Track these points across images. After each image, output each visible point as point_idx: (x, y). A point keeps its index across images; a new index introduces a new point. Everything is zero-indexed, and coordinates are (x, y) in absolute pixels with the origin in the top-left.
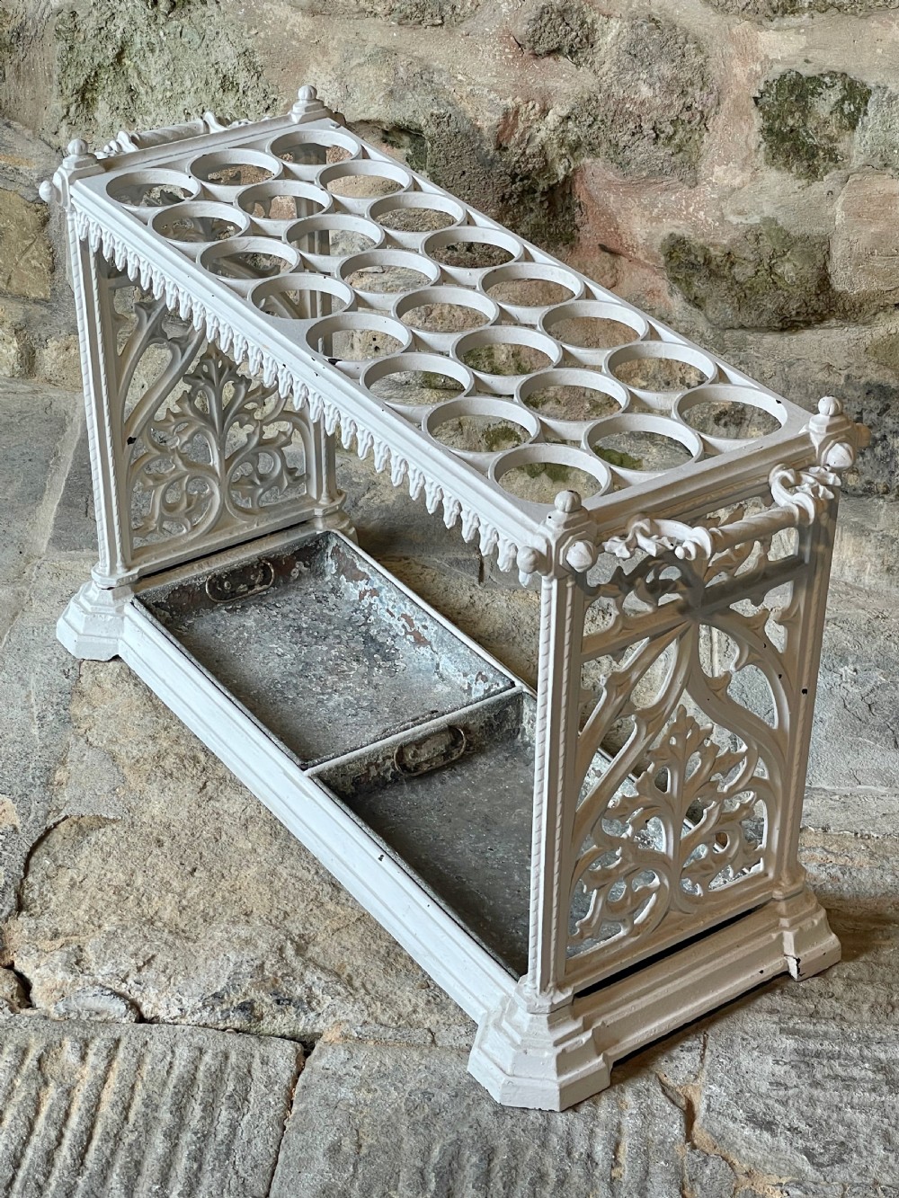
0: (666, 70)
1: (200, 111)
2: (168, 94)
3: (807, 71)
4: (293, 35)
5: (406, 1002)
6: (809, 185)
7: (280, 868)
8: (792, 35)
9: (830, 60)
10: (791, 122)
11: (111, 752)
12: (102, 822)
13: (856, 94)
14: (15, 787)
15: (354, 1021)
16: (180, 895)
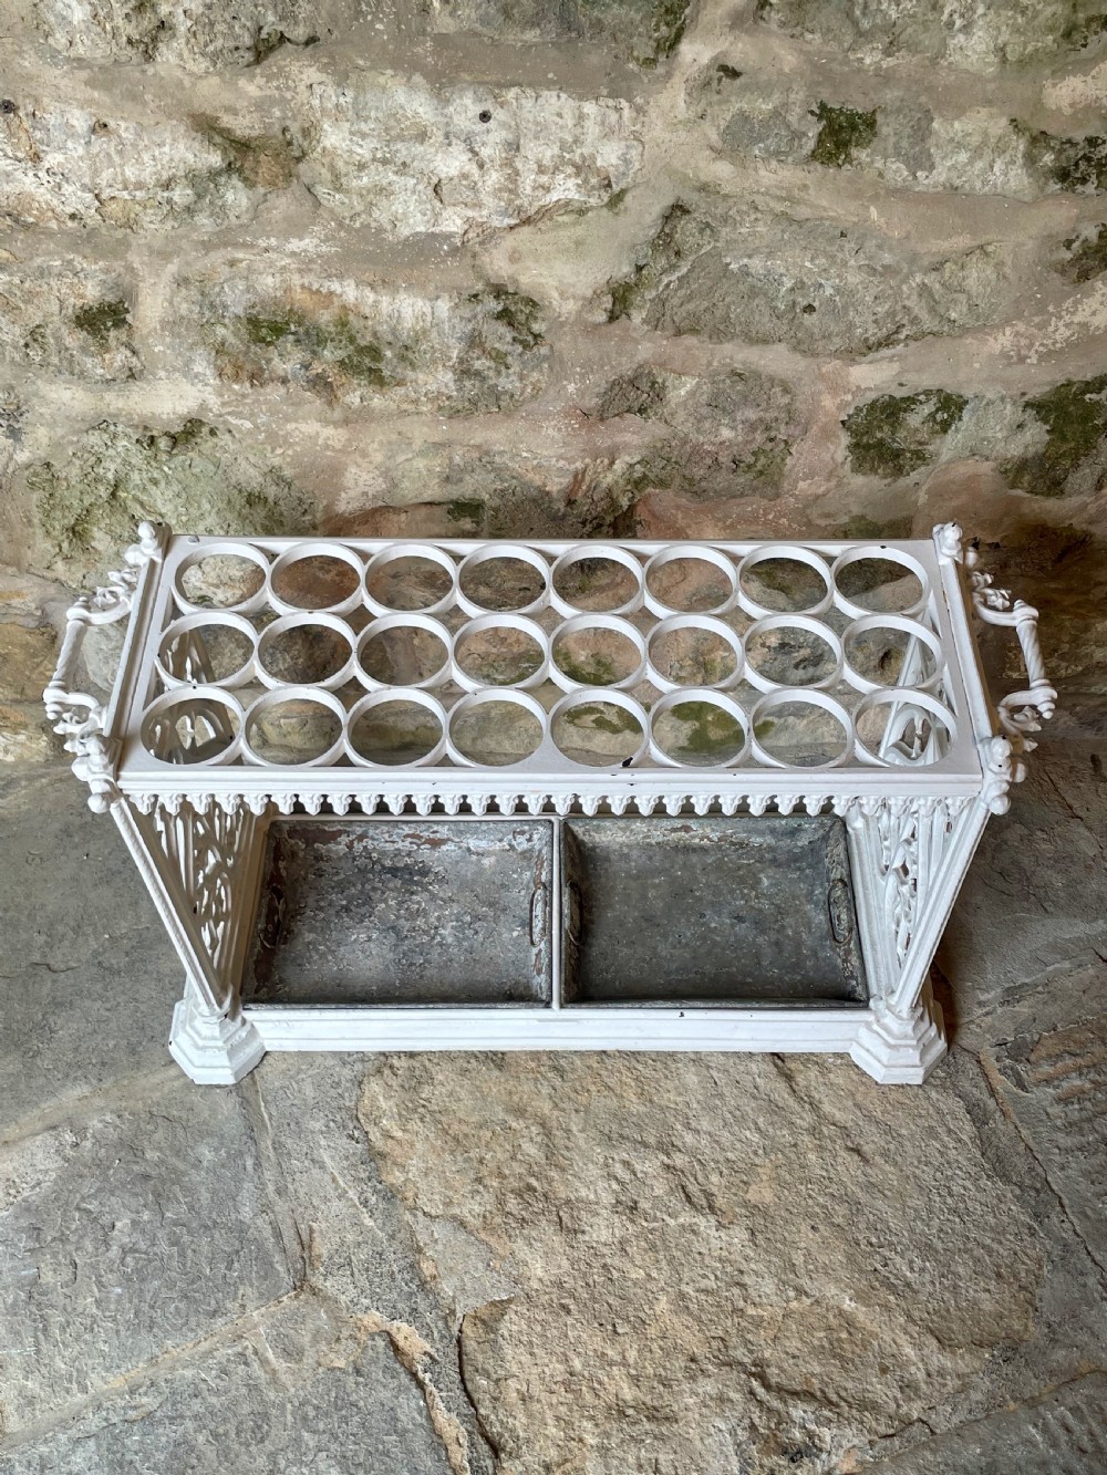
0: (752, 414)
1: (225, 527)
2: (184, 519)
3: (900, 393)
4: (327, 447)
5: (884, 1398)
6: (895, 481)
7: (684, 1288)
8: (885, 365)
9: (928, 381)
10: (879, 435)
11: (454, 1218)
12: (501, 1307)
13: (950, 406)
14: (399, 1306)
15: (861, 1445)
16: (624, 1365)
